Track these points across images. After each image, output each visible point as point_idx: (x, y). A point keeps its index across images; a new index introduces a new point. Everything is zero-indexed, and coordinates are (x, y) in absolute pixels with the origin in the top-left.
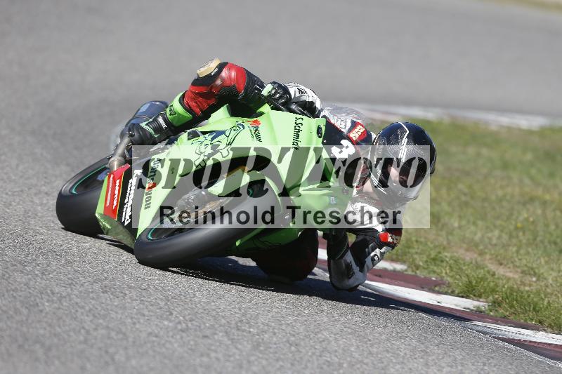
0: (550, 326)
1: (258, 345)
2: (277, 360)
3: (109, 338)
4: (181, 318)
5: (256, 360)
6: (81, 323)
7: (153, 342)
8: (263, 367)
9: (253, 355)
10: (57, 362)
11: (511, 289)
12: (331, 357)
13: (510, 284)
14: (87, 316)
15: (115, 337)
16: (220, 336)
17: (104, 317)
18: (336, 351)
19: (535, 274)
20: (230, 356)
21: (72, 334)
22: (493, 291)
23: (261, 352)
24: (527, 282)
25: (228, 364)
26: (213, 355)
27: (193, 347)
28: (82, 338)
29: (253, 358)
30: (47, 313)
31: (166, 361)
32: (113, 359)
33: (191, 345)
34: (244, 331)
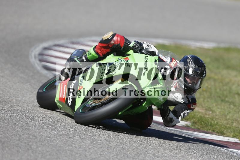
0: (218, 133)
1: (93, 141)
2: (101, 148)
3: (29, 138)
4: (60, 130)
5: (92, 148)
6: (17, 132)
7: (48, 140)
8: (95, 150)
9: (91, 145)
10: (7, 149)
11: (201, 116)
12: (124, 146)
13: (200, 114)
14: (20, 129)
15: (32, 138)
16: (77, 137)
17: (27, 129)
18: (126, 144)
19: (211, 110)
20: (81, 146)
21: (13, 136)
22: (193, 117)
23: (94, 144)
24: (208, 114)
25: (80, 149)
26: (74, 145)
27: (65, 142)
28: (18, 138)
29: (91, 147)
30: (3, 128)
31: (54, 148)
32: (31, 147)
33: (64, 141)
34: (87, 135)
